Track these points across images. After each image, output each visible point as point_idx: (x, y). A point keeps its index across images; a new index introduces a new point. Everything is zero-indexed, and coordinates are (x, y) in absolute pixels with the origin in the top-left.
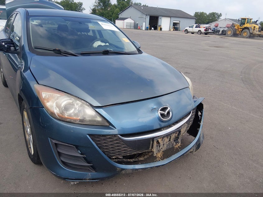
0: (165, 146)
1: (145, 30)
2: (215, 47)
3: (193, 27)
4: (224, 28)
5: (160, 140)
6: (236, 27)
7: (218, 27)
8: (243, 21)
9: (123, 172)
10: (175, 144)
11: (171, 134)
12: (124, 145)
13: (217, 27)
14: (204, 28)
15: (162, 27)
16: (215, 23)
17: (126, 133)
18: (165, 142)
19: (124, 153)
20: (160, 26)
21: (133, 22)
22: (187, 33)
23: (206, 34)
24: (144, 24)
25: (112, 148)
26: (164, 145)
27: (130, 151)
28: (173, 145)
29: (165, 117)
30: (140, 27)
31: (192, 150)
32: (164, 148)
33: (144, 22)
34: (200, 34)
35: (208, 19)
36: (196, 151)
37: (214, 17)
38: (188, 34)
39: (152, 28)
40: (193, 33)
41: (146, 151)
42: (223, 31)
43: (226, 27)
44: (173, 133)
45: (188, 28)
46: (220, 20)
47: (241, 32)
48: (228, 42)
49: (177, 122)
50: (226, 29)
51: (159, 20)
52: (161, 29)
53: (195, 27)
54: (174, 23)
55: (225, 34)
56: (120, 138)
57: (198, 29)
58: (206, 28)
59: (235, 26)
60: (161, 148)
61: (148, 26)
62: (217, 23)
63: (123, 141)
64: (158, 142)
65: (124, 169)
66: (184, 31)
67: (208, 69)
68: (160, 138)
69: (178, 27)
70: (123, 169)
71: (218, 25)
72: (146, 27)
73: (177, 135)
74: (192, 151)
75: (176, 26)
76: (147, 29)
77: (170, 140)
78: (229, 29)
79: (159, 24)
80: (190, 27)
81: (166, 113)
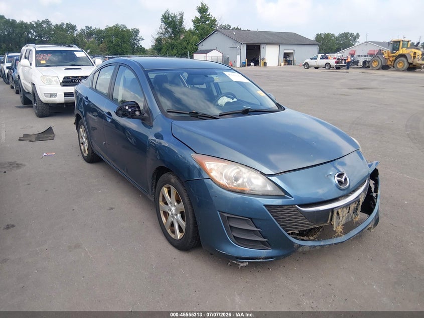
0: (345, 218)
1: (240, 66)
2: (357, 89)
3: (316, 59)
4: (365, 56)
5: (340, 211)
6: (385, 55)
7: (355, 56)
8: (396, 45)
9: (300, 249)
10: (354, 216)
11: (351, 204)
12: (301, 217)
13: (353, 55)
14: (335, 58)
15: (267, 60)
16: (350, 50)
17: (304, 203)
18: (344, 214)
19: (302, 226)
20: (263, 59)
21: (221, 55)
22: (308, 68)
23: (338, 68)
24: (238, 57)
25: (289, 220)
26: (343, 217)
27: (308, 224)
28: (352, 217)
29: (343, 185)
30: (233, 62)
31: (370, 226)
32: (343, 220)
33: (238, 55)
34: (329, 69)
35: (338, 44)
36: (374, 227)
37: (346, 41)
38: (310, 70)
39: (252, 64)
40: (317, 68)
41: (324, 224)
42: (364, 63)
43: (369, 56)
44: (353, 203)
45: (308, 61)
46: (356, 44)
47: (394, 62)
48: (375, 80)
49: (354, 191)
50: (369, 58)
51: (262, 50)
52: (265, 64)
53: (321, 59)
54: (285, 53)
55: (368, 67)
56: (298, 209)
57: (325, 61)
58: (338, 59)
59: (383, 54)
60: (340, 220)
61: (244, 60)
62: (353, 49)
63: (302, 212)
64: (338, 213)
65: (302, 245)
66: (303, 65)
67: (356, 124)
68: (340, 209)
69: (291, 58)
70: (300, 246)
71: (355, 52)
72: (241, 62)
73: (356, 205)
74: (371, 228)
75: (288, 59)
76: (243, 65)
77: (349, 212)
78: (375, 58)
79: (262, 56)
80: (311, 59)
81: (343, 180)
